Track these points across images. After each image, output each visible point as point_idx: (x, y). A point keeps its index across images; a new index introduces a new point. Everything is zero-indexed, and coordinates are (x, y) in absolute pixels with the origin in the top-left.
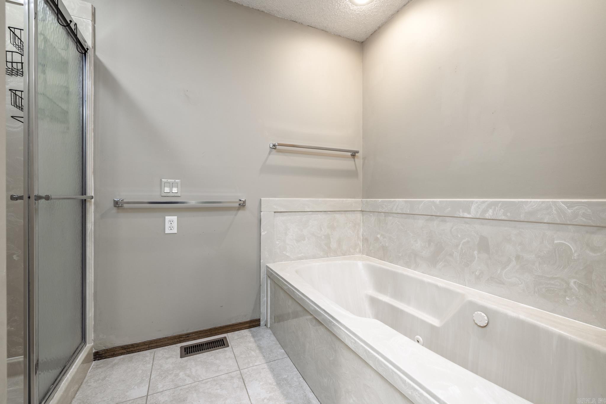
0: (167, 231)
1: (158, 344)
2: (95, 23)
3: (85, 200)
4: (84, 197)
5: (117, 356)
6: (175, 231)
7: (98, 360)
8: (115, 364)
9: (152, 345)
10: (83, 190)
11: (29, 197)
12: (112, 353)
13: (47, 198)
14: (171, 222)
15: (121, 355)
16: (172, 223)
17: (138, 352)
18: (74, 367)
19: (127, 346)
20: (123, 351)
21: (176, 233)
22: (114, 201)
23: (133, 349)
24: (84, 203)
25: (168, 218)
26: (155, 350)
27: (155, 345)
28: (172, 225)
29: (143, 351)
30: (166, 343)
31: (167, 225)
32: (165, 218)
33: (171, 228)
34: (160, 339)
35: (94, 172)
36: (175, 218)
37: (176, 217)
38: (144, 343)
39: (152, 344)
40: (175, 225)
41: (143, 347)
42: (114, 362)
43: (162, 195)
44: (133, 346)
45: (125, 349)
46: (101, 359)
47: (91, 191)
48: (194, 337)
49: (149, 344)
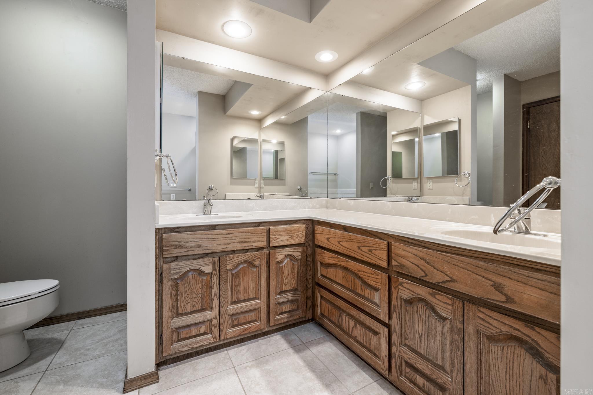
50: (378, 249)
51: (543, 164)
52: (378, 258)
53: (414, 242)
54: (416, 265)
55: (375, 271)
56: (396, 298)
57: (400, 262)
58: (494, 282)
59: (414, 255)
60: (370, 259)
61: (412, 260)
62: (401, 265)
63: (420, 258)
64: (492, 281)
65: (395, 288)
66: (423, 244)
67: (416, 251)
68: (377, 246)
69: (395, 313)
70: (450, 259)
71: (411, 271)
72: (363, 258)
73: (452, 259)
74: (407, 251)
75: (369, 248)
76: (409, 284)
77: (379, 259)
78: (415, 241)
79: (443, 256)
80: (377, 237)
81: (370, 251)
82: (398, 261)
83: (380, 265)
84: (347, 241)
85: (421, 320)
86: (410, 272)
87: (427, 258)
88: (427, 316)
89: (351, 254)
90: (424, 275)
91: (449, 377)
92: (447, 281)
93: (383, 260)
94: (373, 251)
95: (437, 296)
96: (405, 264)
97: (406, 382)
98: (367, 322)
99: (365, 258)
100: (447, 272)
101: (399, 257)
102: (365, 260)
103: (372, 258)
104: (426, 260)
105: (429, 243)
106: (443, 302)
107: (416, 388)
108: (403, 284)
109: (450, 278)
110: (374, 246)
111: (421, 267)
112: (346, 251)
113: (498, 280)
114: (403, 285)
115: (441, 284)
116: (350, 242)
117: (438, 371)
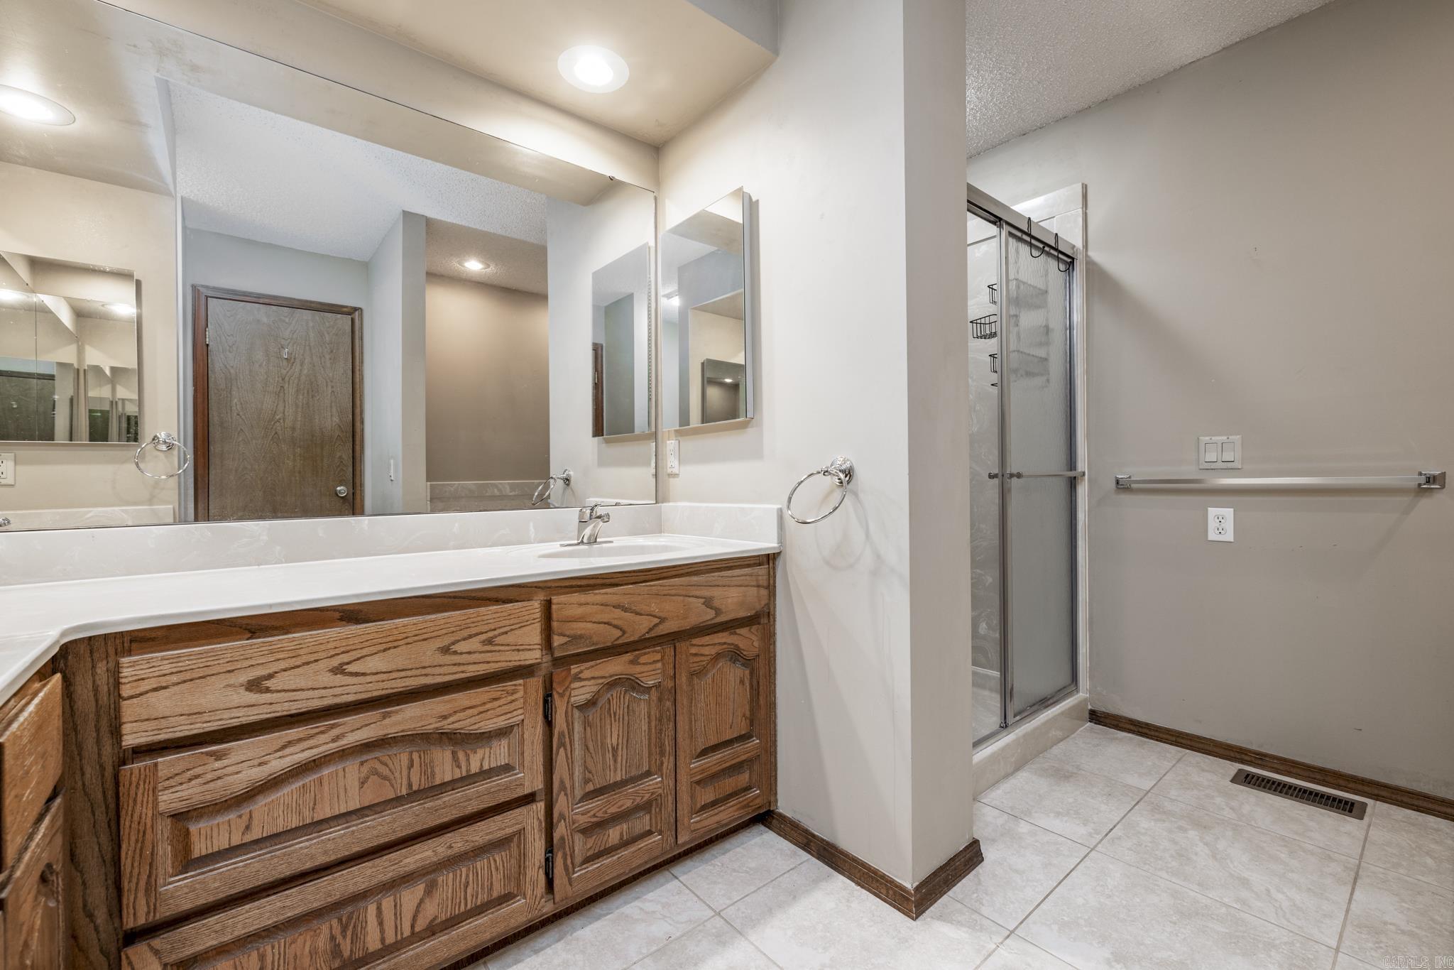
0: (1212, 536)
1: (1193, 744)
2: (1086, 209)
3: (1075, 477)
4: (1072, 474)
5: (1122, 731)
6: (1229, 536)
7: (1096, 723)
8: (1117, 739)
9: (1182, 741)
10: (1072, 463)
11: (1003, 476)
12: (1115, 723)
13: (1019, 476)
14: (1220, 519)
15: (1129, 732)
16: (1222, 520)
17: (1157, 740)
18: (1058, 707)
19: (1139, 722)
20: (1132, 727)
21: (1232, 540)
22: (1116, 478)
23: (1147, 731)
24: (1072, 483)
25: (1213, 512)
26: (1188, 751)
27: (1189, 743)
28: (1223, 525)
29: (1165, 742)
30: (1210, 749)
31: (1212, 524)
32: (1207, 510)
33: (1221, 531)
34: (1198, 737)
35: (1088, 435)
36: (1228, 513)
37: (1232, 510)
38: (1169, 732)
39: (1183, 738)
40: (1229, 525)
41: (1165, 736)
42: (1116, 736)
43: (1201, 467)
44: (1148, 726)
45: (1135, 725)
46: (1099, 724)
47: (1082, 465)
48: (1276, 766)
49: (1178, 737)
50: (513, 627)
51: (239, 429)
52: (513, 650)
53: (591, 582)
54: (605, 623)
55: (506, 686)
56: (564, 715)
57: (572, 632)
58: (705, 598)
59: (602, 605)
60: (488, 662)
61: (599, 618)
62: (575, 638)
63: (614, 607)
64: (701, 598)
65: (562, 695)
66: (608, 581)
67: (606, 596)
68: (512, 622)
69: (562, 750)
70: (659, 588)
71: (595, 639)
72: (463, 672)
73: (662, 588)
74: (588, 604)
75: (484, 637)
76: (593, 667)
77: (518, 650)
78: (593, 580)
79: (649, 588)
80: (497, 601)
81: (490, 642)
82: (568, 633)
83: (522, 663)
84: (385, 650)
85: (615, 721)
86: (595, 642)
87: (625, 601)
88: (626, 704)
89: (407, 684)
90: (619, 633)
91: (656, 779)
92: (656, 625)
93: (531, 647)
94: (498, 640)
95: (642, 660)
96: (583, 632)
97: (586, 870)
98: (477, 838)
99: (471, 668)
100: (654, 611)
101: (570, 623)
102: (472, 674)
103: (496, 657)
104: (623, 607)
105: (620, 575)
106: (650, 663)
107: (605, 859)
108: (580, 676)
109: (659, 618)
110: (501, 624)
111: (615, 622)
112: (381, 685)
113: (706, 592)
114: (580, 678)
115: (647, 636)
116: (404, 647)
117: (641, 784)
